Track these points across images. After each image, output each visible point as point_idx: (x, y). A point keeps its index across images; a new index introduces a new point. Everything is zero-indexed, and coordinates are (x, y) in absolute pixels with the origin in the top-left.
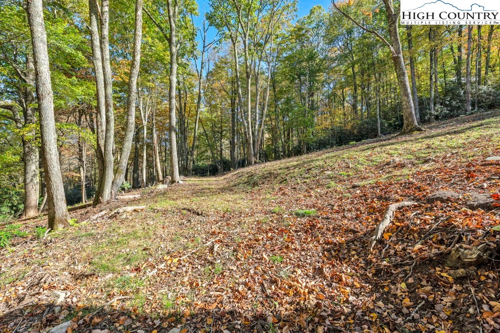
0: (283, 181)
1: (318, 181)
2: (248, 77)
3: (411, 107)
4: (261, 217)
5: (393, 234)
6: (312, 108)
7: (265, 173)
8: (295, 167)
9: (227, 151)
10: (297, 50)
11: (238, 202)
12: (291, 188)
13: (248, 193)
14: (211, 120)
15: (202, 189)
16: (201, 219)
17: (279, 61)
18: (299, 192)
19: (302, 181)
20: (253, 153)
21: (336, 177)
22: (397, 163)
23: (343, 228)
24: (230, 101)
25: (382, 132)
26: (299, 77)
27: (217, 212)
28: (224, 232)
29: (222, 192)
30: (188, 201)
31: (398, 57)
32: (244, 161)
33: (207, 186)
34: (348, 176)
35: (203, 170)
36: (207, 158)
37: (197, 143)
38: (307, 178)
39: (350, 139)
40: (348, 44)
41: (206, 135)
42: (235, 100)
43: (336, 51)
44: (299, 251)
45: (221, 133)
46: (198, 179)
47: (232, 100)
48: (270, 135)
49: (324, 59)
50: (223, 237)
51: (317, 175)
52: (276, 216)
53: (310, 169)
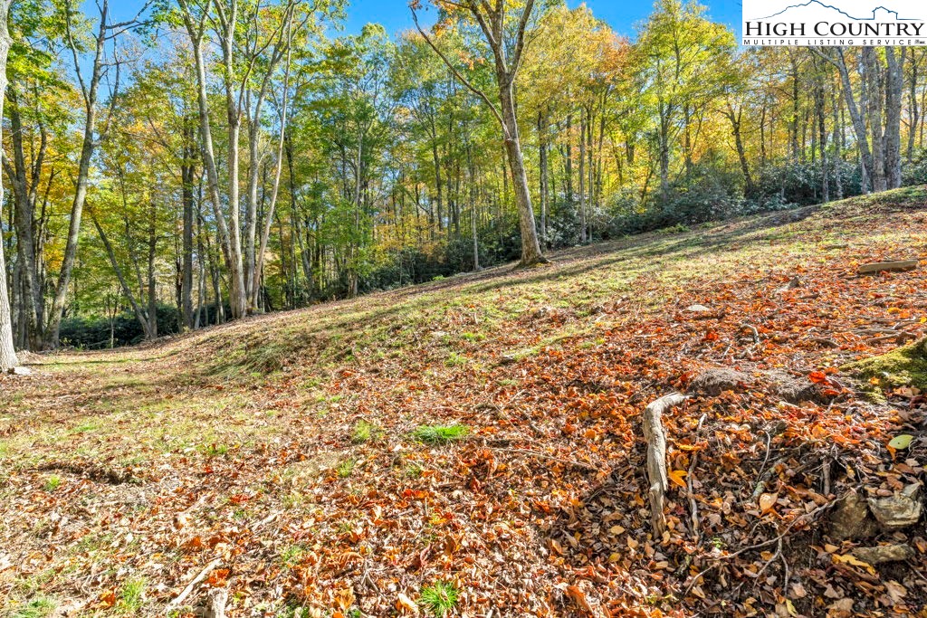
0: (343, 356)
1: (422, 352)
2: (233, 123)
3: (532, 225)
4: (330, 460)
5: (687, 471)
6: (368, 209)
7: (292, 337)
8: (363, 322)
9: (166, 286)
10: (336, 95)
11: (238, 416)
12: (367, 371)
13: (255, 388)
14: (123, 210)
15: (108, 388)
16: (130, 498)
17: (300, 106)
18: (390, 379)
19: (388, 354)
20: (243, 291)
21: (457, 344)
22: (552, 314)
23: (554, 464)
24: (178, 173)
25: (480, 263)
26: (341, 146)
27: (184, 461)
28: (228, 530)
29: (178, 392)
30: (63, 432)
31: (514, 144)
32: (213, 310)
33: (124, 379)
34: (478, 339)
35: (95, 331)
36: (108, 303)
37: (74, 262)
38: (398, 347)
39: (433, 272)
40: (426, 106)
41: (108, 246)
42: (192, 169)
43: (406, 113)
44: (482, 552)
45: (152, 243)
46: (84, 358)
47: (184, 169)
48: (276, 256)
49: (385, 124)
50: (233, 552)
51: (416, 340)
52: (373, 452)
53: (398, 328)
